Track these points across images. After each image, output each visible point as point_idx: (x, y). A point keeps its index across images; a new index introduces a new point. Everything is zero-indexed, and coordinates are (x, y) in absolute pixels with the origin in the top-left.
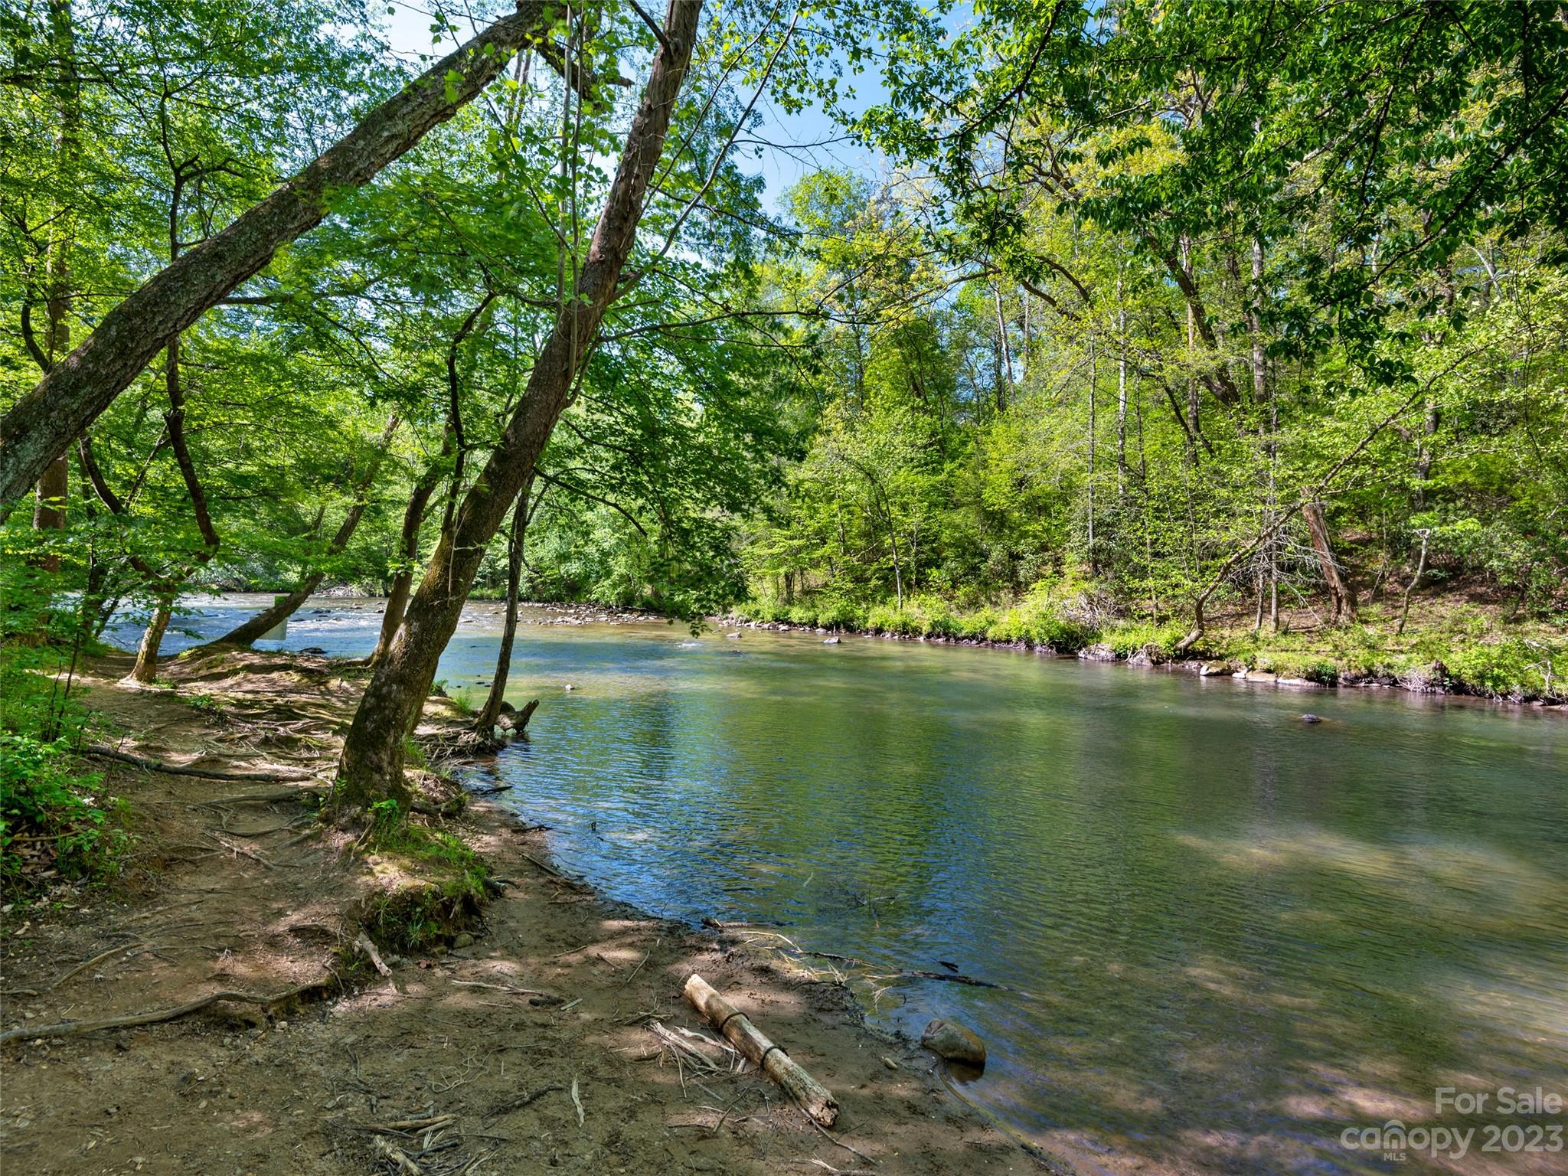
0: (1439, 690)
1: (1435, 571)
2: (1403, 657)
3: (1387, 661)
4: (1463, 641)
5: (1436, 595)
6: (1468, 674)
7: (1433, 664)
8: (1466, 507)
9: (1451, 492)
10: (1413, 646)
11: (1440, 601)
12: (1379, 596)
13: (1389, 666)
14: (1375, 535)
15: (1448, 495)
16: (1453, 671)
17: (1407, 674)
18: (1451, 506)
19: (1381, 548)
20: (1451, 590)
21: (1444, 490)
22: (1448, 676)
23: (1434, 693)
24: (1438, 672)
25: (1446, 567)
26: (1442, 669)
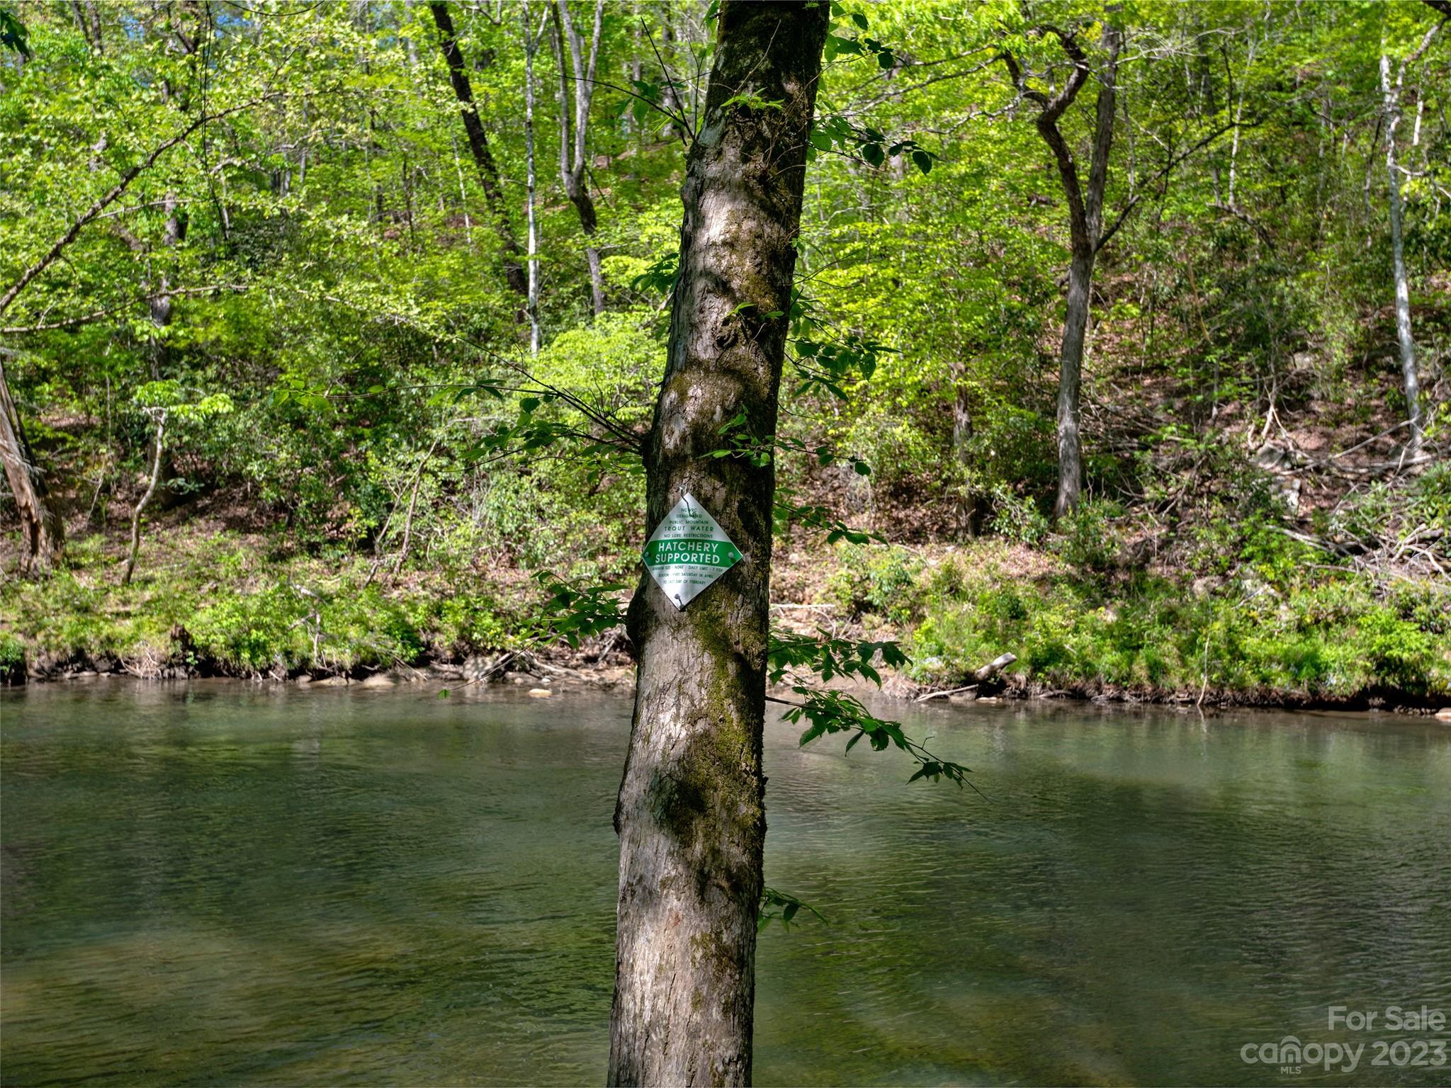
0: (180, 672)
1: (181, 481)
2: (129, 623)
3: (107, 630)
4: (215, 591)
5: (184, 520)
6: (218, 644)
7: (172, 629)
8: (219, 378)
9: (201, 353)
10: (147, 604)
11: (186, 529)
12: (101, 522)
13: (110, 641)
14: (95, 419)
15: (198, 356)
16: (199, 639)
17: (137, 649)
18: (199, 375)
19: (103, 440)
20: (202, 512)
21: (193, 349)
22: (192, 648)
23: (172, 677)
24: (179, 643)
25: (197, 475)
26: (184, 637)
